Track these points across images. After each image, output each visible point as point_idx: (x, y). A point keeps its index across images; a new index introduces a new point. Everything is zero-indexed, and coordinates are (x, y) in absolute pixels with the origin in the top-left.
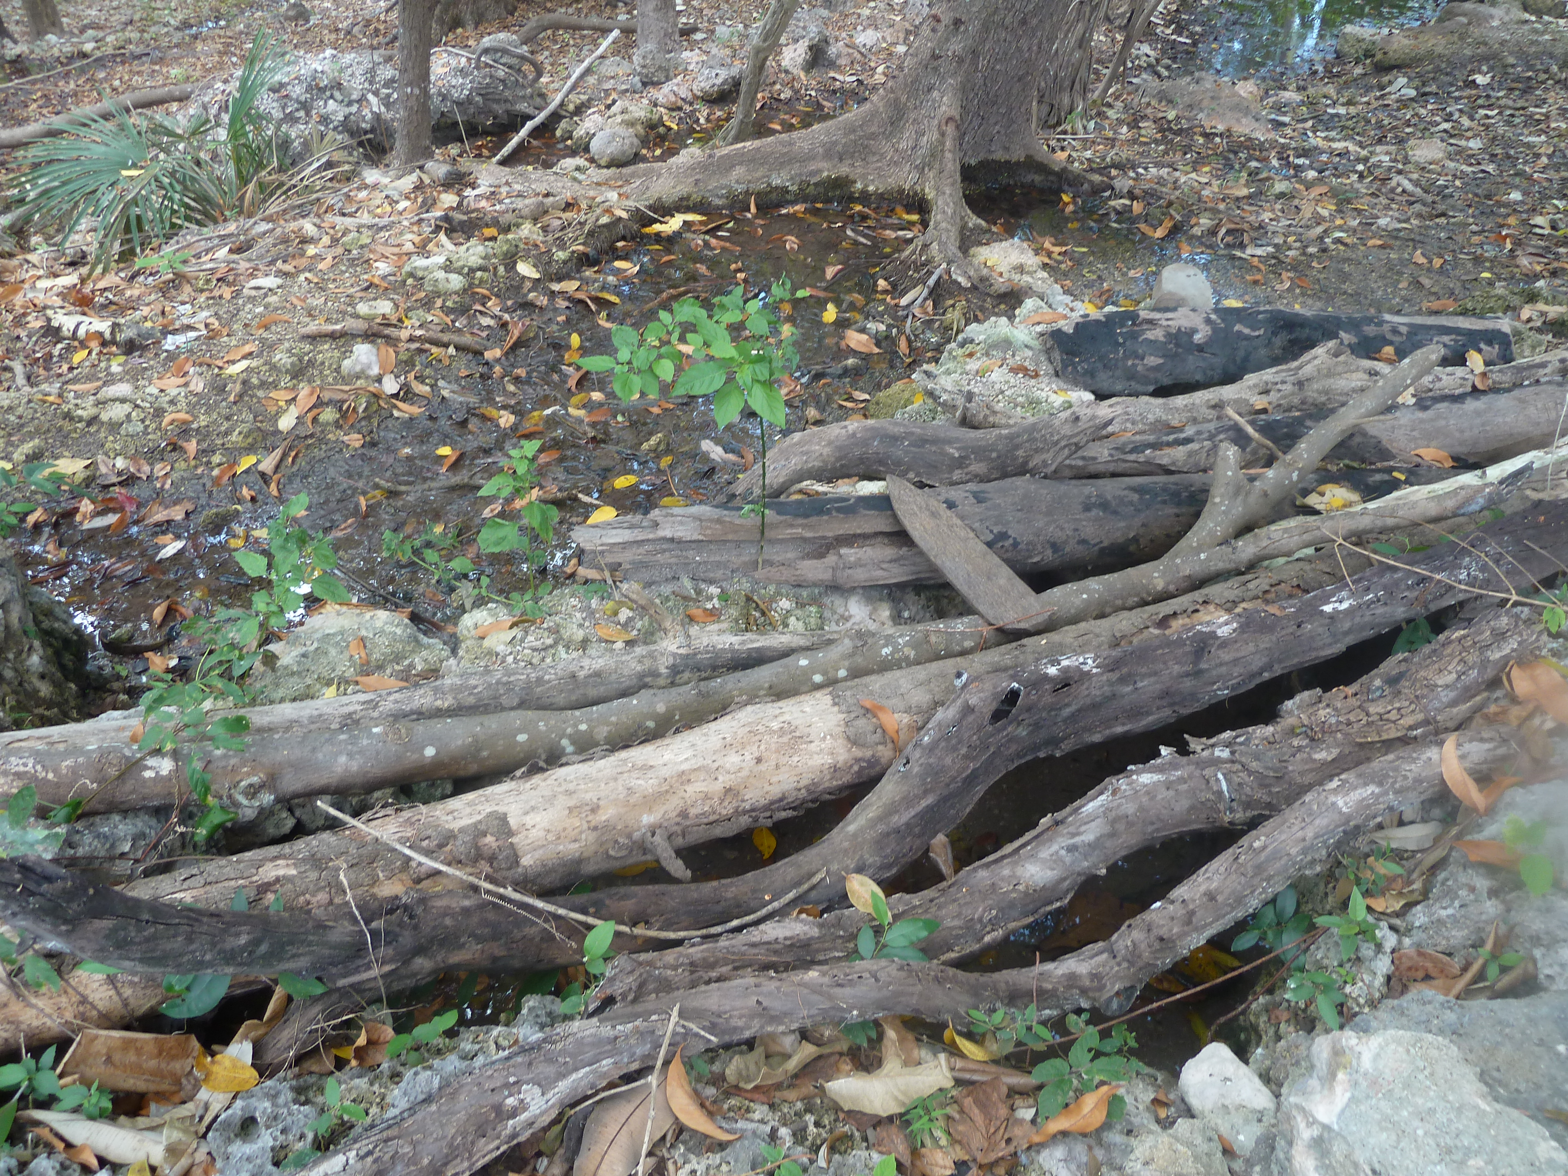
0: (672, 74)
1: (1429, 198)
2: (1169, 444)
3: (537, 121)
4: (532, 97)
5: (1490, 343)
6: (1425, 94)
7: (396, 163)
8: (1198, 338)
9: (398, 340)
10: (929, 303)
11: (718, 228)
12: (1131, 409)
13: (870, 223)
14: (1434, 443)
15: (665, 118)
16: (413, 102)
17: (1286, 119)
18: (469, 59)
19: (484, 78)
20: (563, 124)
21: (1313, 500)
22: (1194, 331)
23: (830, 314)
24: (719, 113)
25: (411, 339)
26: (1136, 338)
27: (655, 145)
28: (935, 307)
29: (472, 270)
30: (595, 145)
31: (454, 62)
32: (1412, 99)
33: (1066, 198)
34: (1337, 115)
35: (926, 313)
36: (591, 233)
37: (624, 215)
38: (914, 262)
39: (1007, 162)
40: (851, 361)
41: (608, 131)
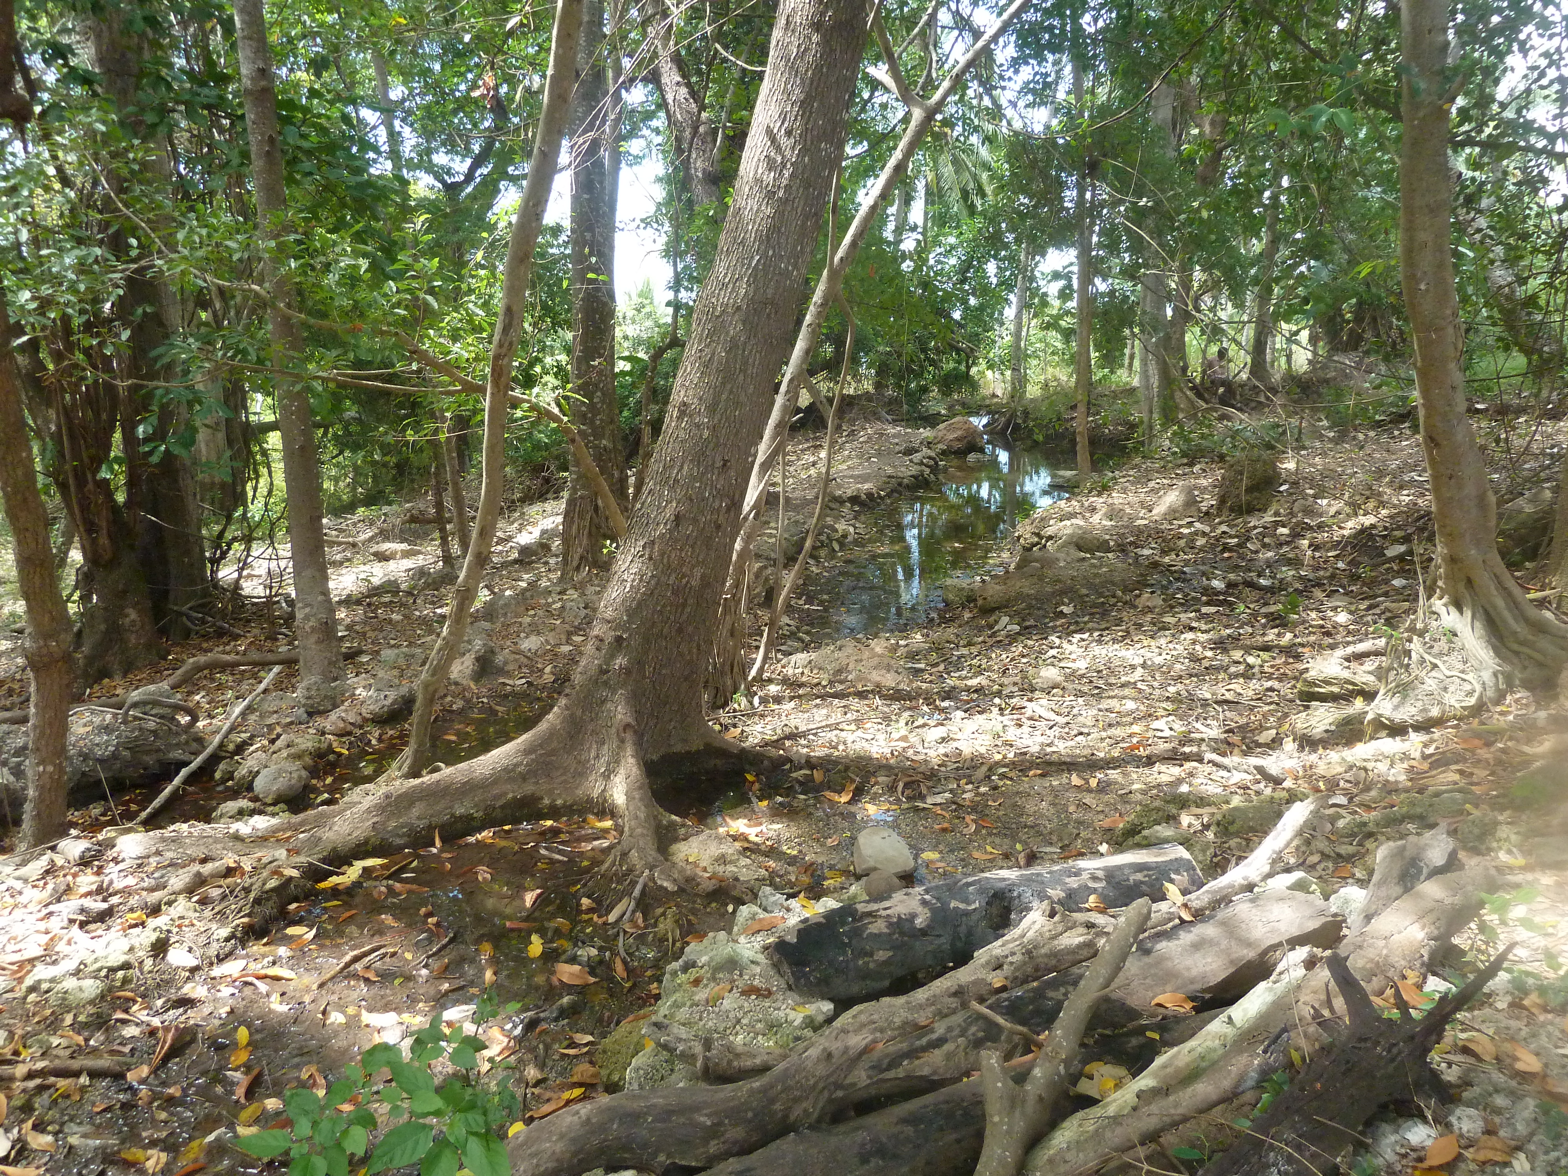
0: (338, 701)
1: (1062, 720)
2: (925, 1049)
3: (193, 766)
4: (187, 743)
5: (1177, 872)
6: (1027, 628)
7: (23, 847)
8: (919, 922)
9: (12, 1079)
10: (639, 915)
11: (403, 869)
12: (875, 1017)
13: (563, 837)
14: (1169, 987)
15: (335, 744)
16: (46, 779)
17: (922, 666)
18: (115, 715)
19: (132, 731)
20: (222, 766)
21: (1085, 1087)
22: (914, 916)
23: (536, 947)
24: (391, 732)
25: (30, 1076)
26: (861, 935)
27: (326, 773)
28: (645, 919)
29: (113, 970)
30: (259, 784)
31: (97, 720)
32: (1018, 633)
33: (750, 777)
34: (962, 656)
35: (637, 926)
36: (257, 901)
37: (295, 873)
38: (615, 874)
39: (688, 753)
40: (566, 1000)
41: (273, 768)
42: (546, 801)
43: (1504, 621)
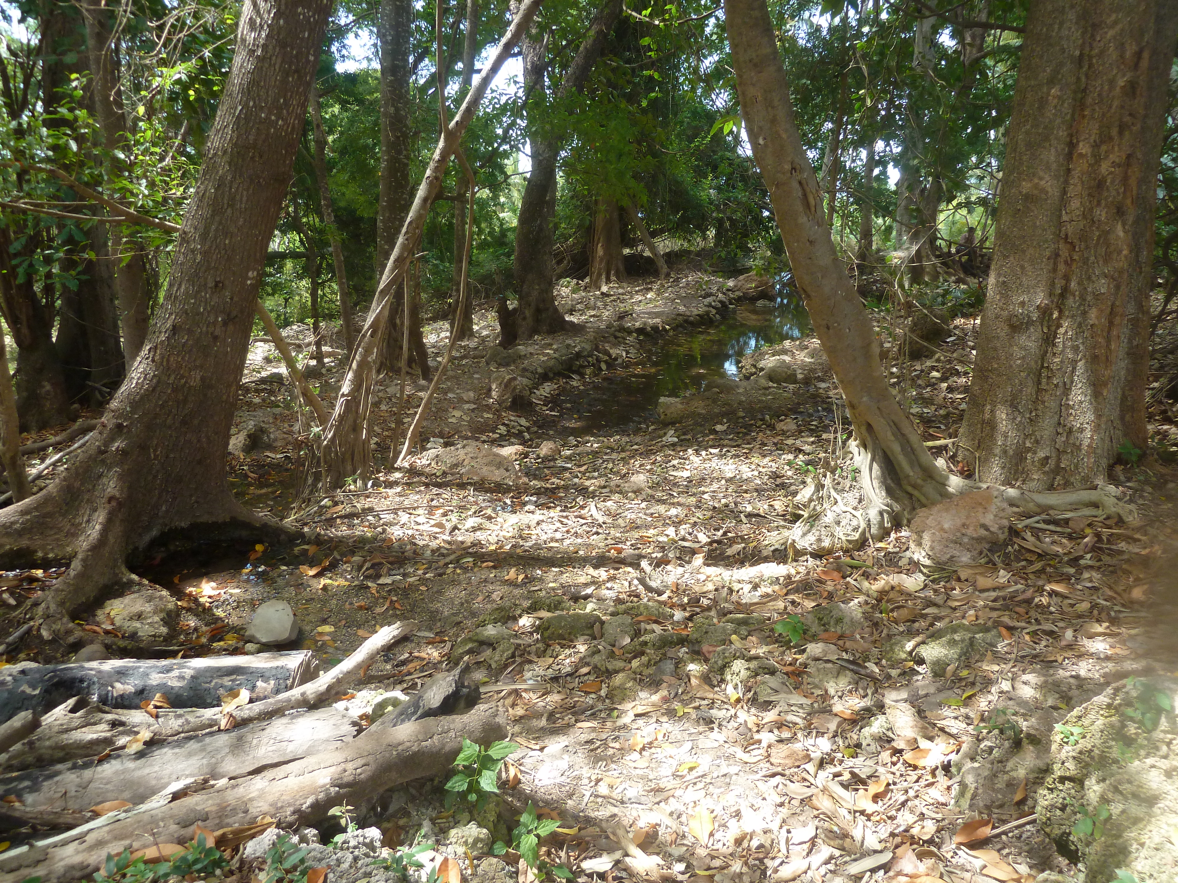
5: (266, 680)
6: (681, 441)
13: (35, 585)
32: (670, 445)
33: (259, 548)
39: (214, 523)
42: (40, 554)
43: (900, 465)
